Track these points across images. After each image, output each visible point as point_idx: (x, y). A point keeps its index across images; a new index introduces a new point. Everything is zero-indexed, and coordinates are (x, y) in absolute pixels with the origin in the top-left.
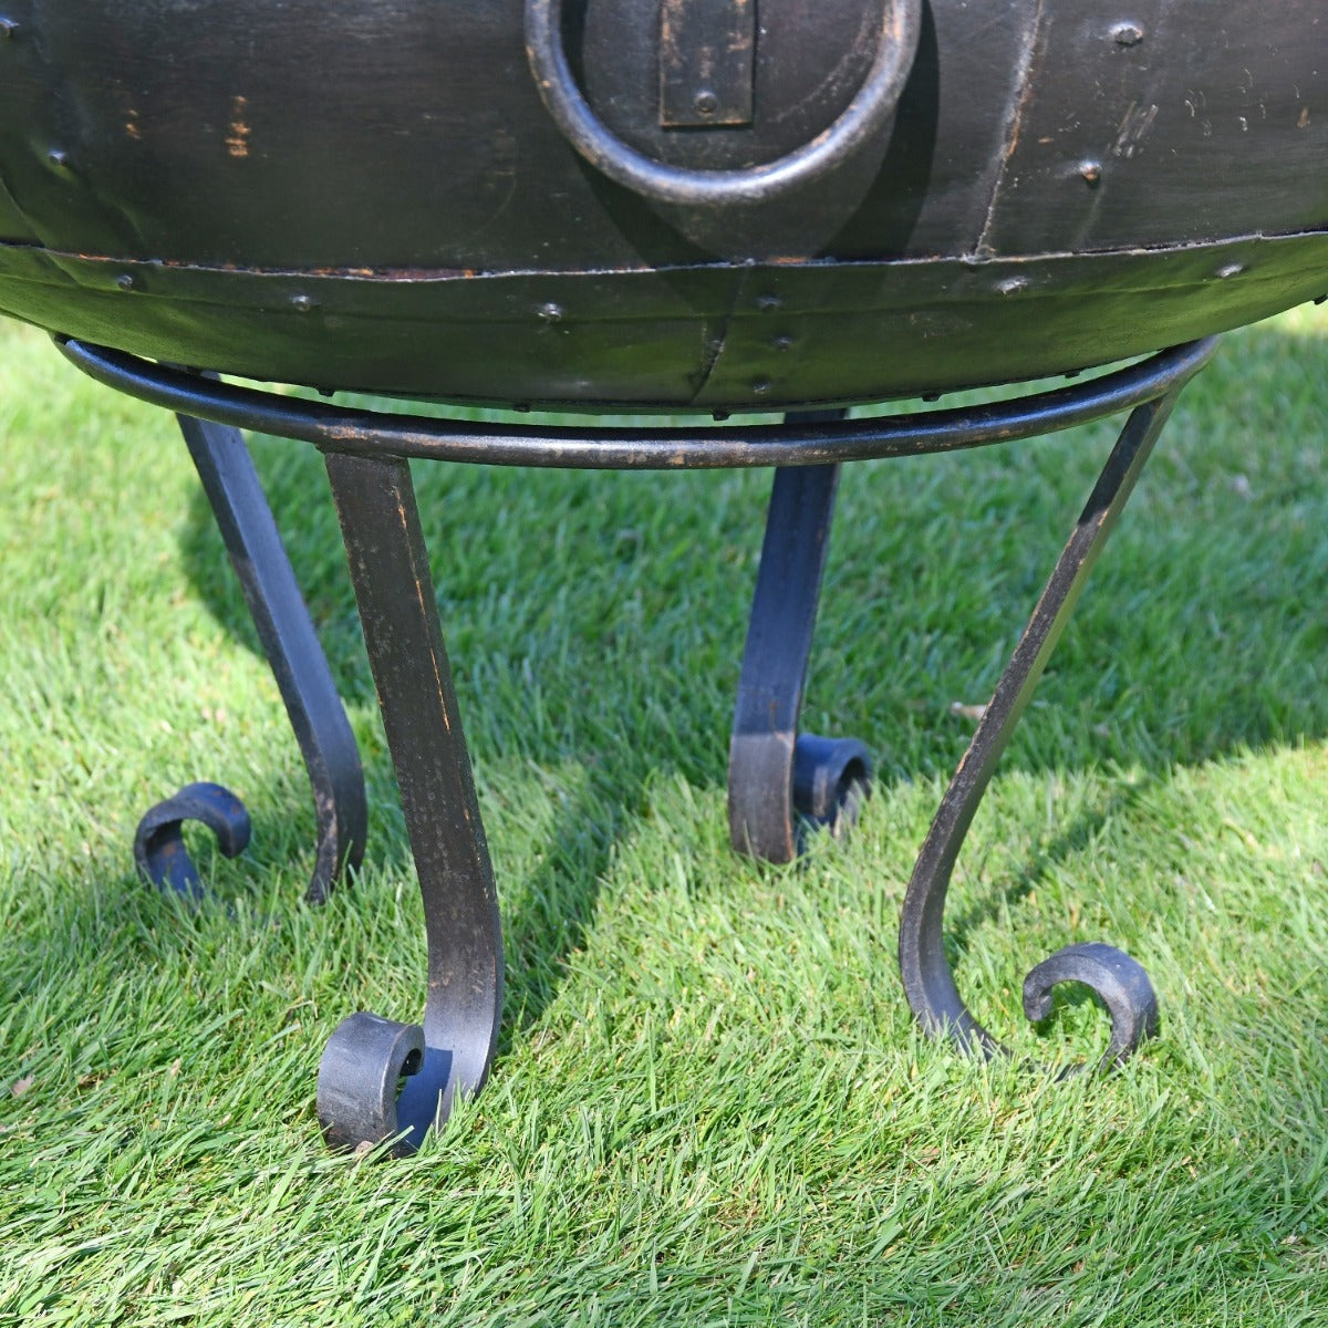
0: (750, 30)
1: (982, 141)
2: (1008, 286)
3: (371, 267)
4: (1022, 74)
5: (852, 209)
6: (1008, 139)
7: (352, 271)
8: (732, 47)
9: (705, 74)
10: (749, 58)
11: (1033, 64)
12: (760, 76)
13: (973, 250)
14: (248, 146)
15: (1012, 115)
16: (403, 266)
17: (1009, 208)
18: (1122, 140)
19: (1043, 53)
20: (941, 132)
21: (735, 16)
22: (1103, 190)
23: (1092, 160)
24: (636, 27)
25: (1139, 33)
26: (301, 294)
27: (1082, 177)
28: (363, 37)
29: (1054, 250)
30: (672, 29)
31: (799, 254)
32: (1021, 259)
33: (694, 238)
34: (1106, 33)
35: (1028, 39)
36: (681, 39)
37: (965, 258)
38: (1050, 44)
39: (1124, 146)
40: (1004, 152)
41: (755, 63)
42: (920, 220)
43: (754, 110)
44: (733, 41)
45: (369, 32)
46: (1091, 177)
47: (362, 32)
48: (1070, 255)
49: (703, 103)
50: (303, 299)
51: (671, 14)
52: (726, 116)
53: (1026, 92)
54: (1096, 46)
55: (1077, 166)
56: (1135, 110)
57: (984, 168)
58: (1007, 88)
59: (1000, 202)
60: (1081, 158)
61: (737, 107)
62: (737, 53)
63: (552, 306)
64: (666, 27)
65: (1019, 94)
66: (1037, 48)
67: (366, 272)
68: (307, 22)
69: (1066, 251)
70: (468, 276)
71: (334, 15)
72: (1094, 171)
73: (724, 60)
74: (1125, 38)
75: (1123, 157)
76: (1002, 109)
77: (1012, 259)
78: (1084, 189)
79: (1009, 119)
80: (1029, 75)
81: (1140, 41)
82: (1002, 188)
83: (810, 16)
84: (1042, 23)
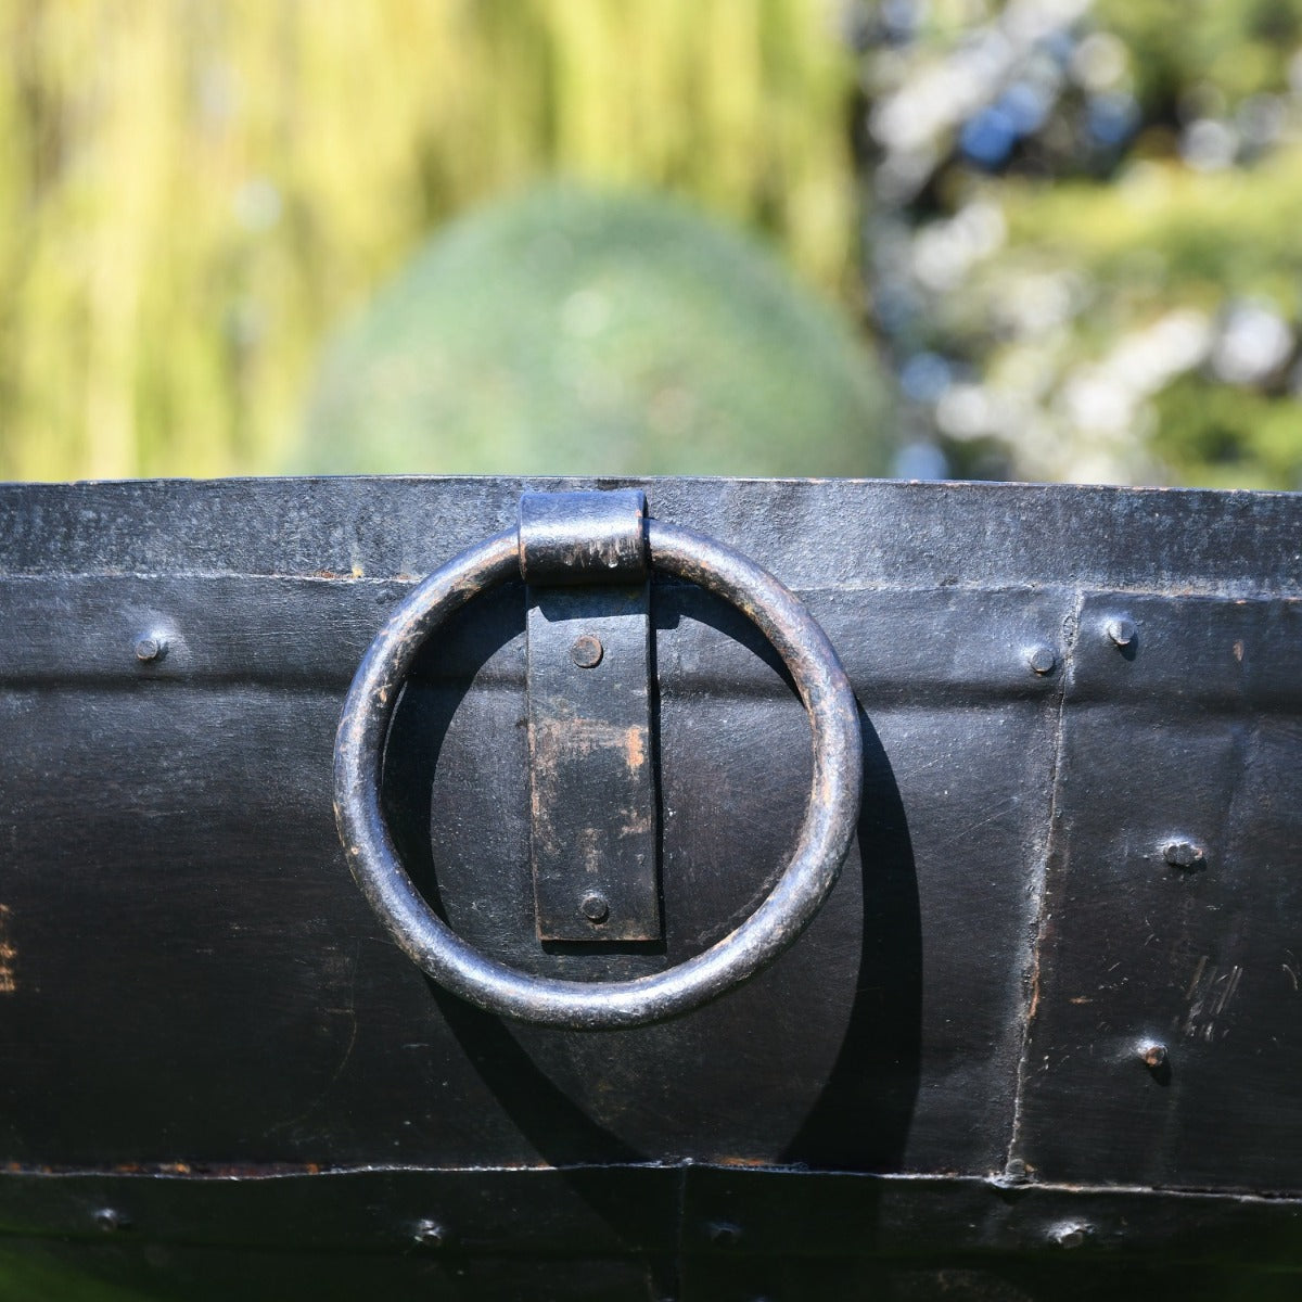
0: (649, 806)
1: (991, 993)
2: (1066, 1230)
3: (186, 1161)
4: (1036, 898)
5: (818, 1085)
6: (1027, 995)
7: (165, 1167)
8: (625, 829)
9: (591, 867)
10: (650, 847)
11: (1051, 884)
12: (668, 877)
13: (1000, 1166)
14: (15, 977)
15: (1028, 959)
16: (229, 1159)
17: (1045, 1105)
18: (1194, 1012)
19: (1064, 868)
20: (929, 975)
21: (628, 787)
22: (1177, 1089)
23: (1153, 1038)
24: (499, 800)
25: (1198, 851)
26: (103, 1206)
27: (1140, 1062)
28: (152, 814)
29: (1122, 1181)
30: (544, 801)
31: (755, 1153)
32: (1075, 1189)
33: (604, 1119)
34: (1151, 849)
35: (1041, 849)
36: (557, 815)
37: (992, 1179)
38: (1073, 858)
39: (1198, 1022)
40: (1024, 1012)
41: (659, 858)
42: (918, 1112)
43: (663, 925)
44: (626, 821)
45: (159, 807)
46: (1153, 1061)
47: (148, 808)
48: (1147, 1190)
49: (590, 906)
50: (108, 1214)
51: (541, 779)
52: (624, 930)
53: (1043, 925)
54: (1141, 868)
55: (1132, 1044)
56: (1207, 969)
57: (999, 1036)
58: (1018, 918)
59: (1028, 1091)
60: (1139, 1034)
61: (638, 919)
62: (632, 838)
63: (428, 1224)
64: (535, 798)
65: (1035, 926)
66: (1054, 861)
67: (181, 1168)
68: (81, 796)
69: (1143, 1184)
70: (313, 1171)
71: (114, 786)
72: (1156, 1053)
73: (615, 845)
74: (1179, 858)
75: (1199, 1039)
76: (1014, 949)
77: (1062, 1187)
78: (1149, 1082)
79: (1026, 965)
80: (1046, 898)
81: (1201, 864)
82: (1028, 1068)
83: (734, 794)
84: (1058, 825)
